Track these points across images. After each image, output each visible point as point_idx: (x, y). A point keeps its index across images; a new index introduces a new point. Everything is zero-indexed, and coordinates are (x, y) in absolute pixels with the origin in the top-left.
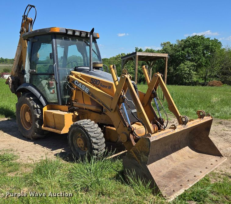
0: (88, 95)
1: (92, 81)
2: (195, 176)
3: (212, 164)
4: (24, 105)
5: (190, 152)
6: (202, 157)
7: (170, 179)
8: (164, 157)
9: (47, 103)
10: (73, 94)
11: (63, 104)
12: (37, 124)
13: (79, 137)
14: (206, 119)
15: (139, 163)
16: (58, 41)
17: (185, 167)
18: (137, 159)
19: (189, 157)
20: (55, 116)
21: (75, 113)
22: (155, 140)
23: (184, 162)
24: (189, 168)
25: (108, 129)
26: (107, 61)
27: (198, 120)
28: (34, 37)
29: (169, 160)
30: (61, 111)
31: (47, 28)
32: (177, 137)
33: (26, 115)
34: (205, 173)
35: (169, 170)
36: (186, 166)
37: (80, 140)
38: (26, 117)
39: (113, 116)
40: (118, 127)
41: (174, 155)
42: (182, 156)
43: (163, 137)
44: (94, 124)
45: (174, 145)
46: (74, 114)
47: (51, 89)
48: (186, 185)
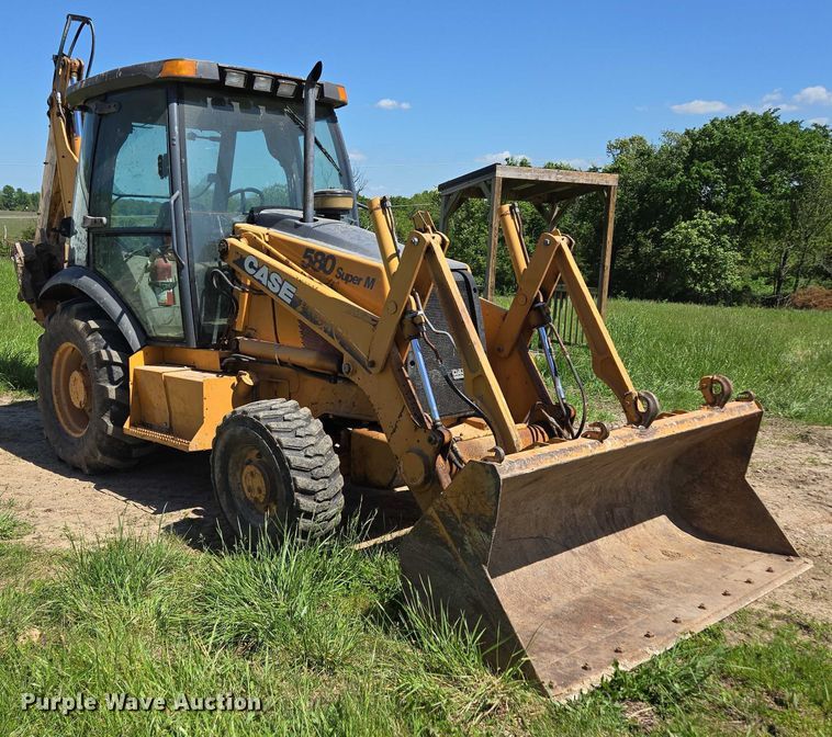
0: (291, 310)
1: (307, 261)
2: (675, 621)
3: (748, 582)
4: (67, 346)
5: (670, 536)
6: (715, 557)
7: (579, 628)
8: (569, 549)
9: (147, 340)
10: (238, 309)
11: (204, 343)
12: (107, 420)
13: (250, 462)
14: (735, 410)
15: (456, 559)
16: (191, 110)
17: (643, 587)
18: (451, 543)
19: (664, 553)
20: (169, 386)
21: (243, 377)
22: (517, 472)
23: (643, 570)
24: (657, 592)
25: (362, 436)
26: (404, 209)
27: (705, 412)
28: (104, 97)
29: (585, 560)
30: (194, 368)
31: (150, 64)
32: (622, 476)
33: (71, 382)
34: (719, 611)
35: (579, 596)
36: (648, 584)
37: (252, 474)
38: (72, 388)
39: (377, 390)
40: (394, 431)
41: (607, 544)
42: (638, 548)
43: (554, 464)
44: (308, 420)
45: (611, 508)
46: (240, 380)
47: (163, 287)
48: (636, 650)
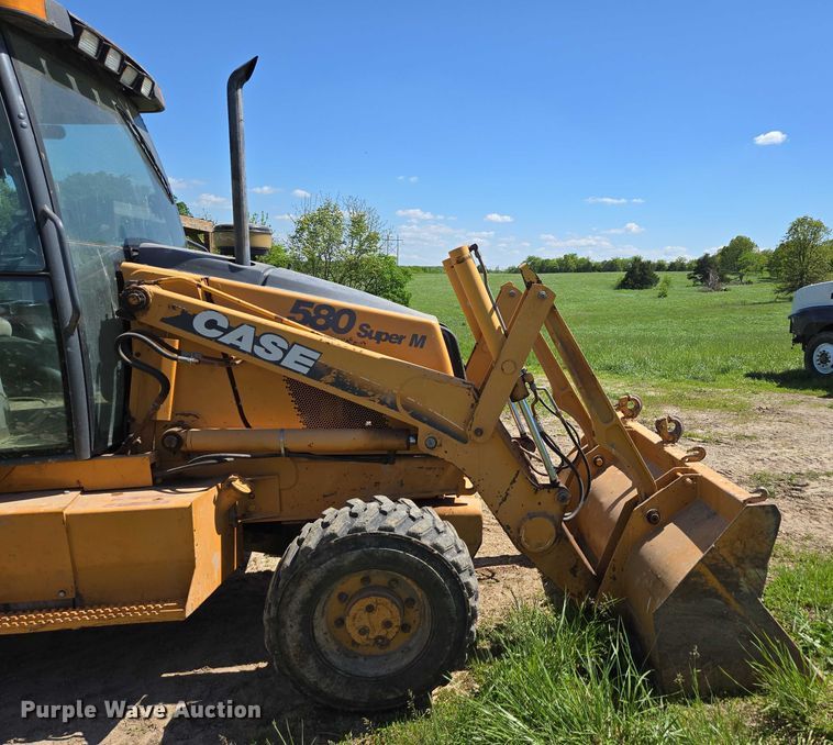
0: (307, 380)
1: (300, 316)
18: (722, 591)
21: (234, 483)
40: (504, 500)
